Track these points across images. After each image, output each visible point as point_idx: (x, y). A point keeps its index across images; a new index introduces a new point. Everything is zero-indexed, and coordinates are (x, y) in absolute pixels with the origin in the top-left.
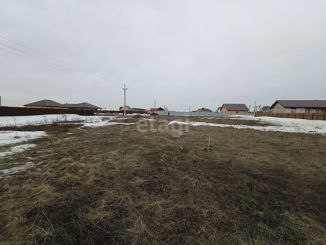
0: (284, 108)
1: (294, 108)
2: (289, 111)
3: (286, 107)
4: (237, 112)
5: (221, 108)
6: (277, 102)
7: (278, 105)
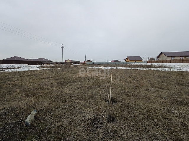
0: (167, 57)
1: (173, 57)
2: (170, 59)
3: (168, 56)
4: (136, 61)
5: (126, 60)
6: (161, 53)
7: (163, 55)
